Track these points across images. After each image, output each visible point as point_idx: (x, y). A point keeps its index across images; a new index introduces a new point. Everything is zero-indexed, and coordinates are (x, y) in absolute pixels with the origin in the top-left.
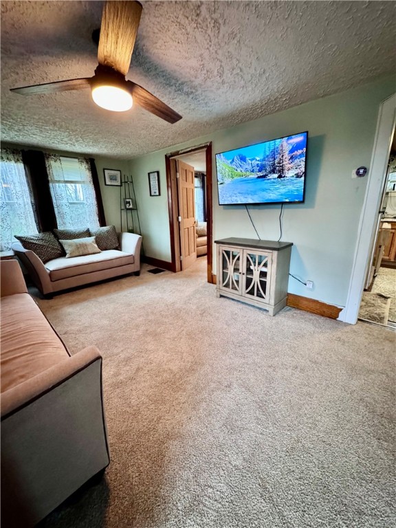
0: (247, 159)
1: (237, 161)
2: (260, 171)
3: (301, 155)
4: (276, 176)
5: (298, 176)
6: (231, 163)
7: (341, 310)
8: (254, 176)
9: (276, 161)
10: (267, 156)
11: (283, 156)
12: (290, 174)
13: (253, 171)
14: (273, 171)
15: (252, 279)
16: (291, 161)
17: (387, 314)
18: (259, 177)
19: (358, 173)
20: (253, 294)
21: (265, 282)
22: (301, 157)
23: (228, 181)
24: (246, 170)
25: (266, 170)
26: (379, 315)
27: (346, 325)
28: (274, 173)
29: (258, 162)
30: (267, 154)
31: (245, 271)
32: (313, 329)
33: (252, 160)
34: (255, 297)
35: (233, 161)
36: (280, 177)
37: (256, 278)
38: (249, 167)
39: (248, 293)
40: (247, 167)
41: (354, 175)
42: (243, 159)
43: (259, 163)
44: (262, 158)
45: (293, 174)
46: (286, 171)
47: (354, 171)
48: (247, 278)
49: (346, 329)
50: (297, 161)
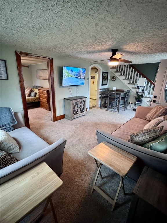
0: (73, 71)
1: (70, 71)
2: (76, 76)
6: (68, 71)
7: (87, 108)
8: (75, 77)
11: (81, 73)
12: (82, 78)
14: (79, 77)
16: (82, 75)
18: (76, 78)
21: (84, 107)
22: (84, 74)
23: (66, 77)
33: (75, 72)
38: (74, 74)
39: (80, 113)
41: (87, 80)
42: (72, 71)
44: (77, 72)
47: (87, 78)
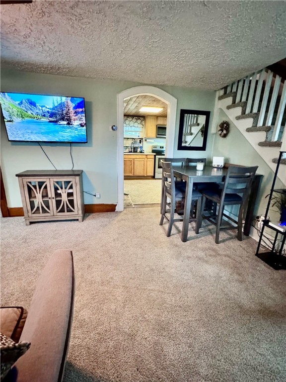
0: (38, 105)
2: (50, 117)
3: (82, 112)
4: (65, 123)
5: (82, 125)
6: (19, 104)
7: (116, 205)
9: (64, 112)
10: (56, 107)
11: (69, 110)
12: (76, 123)
13: (44, 116)
14: (63, 119)
15: (61, 200)
16: (75, 114)
17: (132, 202)
19: (112, 128)
20: (64, 212)
21: (73, 200)
22: (82, 113)
23: (17, 119)
24: (37, 114)
25: (56, 117)
26: (129, 203)
27: (121, 212)
28: (64, 120)
29: (48, 110)
30: (56, 105)
31: (54, 196)
32: (108, 219)
33: (42, 107)
34: (66, 213)
35: (21, 103)
36: (68, 124)
37: (64, 198)
38: (40, 112)
39: (59, 212)
40: (37, 111)
41: (111, 130)
42: (33, 104)
43: (50, 110)
44: (52, 107)
45: (78, 124)
46: (72, 121)
47: (111, 127)
48: (56, 201)
49: (122, 214)
50: (79, 115)
